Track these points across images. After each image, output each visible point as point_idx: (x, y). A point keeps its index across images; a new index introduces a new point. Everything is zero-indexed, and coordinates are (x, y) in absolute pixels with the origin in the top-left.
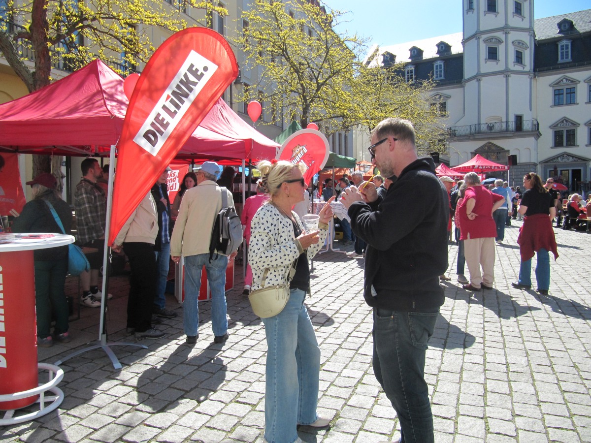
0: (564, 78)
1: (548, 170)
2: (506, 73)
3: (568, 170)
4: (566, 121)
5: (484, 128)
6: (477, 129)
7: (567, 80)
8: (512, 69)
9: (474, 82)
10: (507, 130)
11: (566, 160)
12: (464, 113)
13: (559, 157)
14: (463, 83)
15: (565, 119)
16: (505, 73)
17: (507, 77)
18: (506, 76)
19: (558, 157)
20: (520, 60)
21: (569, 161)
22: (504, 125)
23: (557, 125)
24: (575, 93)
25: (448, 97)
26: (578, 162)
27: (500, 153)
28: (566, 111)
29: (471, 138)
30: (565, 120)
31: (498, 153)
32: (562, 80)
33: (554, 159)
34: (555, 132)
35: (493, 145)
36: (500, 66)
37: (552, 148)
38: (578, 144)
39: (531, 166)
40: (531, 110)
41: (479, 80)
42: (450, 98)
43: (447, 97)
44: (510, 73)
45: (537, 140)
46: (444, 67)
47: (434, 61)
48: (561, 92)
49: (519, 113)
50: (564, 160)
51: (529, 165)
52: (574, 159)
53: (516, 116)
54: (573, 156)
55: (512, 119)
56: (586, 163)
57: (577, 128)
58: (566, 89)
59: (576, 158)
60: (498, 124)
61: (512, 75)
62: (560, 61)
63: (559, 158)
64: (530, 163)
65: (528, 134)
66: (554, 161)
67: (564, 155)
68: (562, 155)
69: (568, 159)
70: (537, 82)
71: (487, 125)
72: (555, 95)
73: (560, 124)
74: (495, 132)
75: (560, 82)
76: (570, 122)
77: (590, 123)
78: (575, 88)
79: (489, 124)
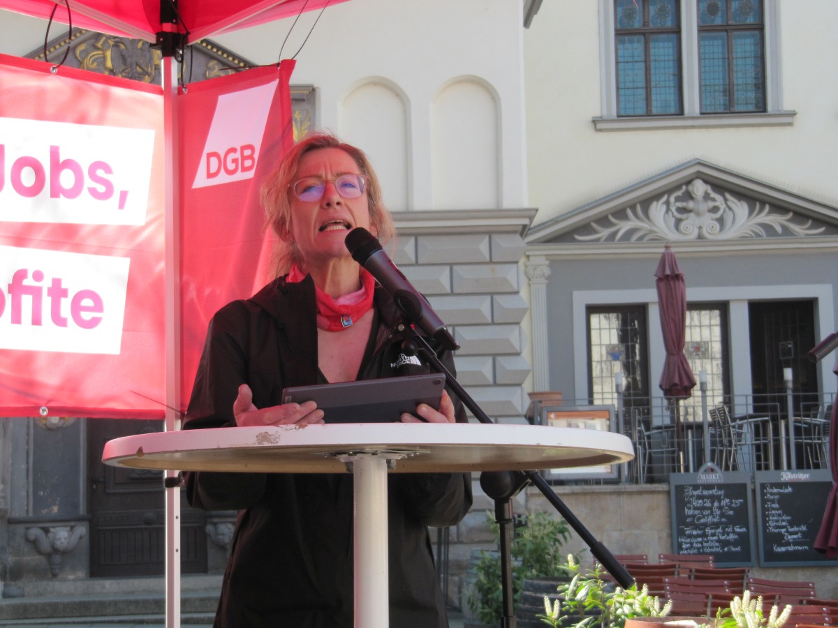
1: (582, 299)
3: (723, 308)
11: (708, 221)
13: (656, 197)
19: (646, 202)
21: (731, 233)
26: (787, 244)
33: (620, 214)
37: (597, 125)
39: (503, 242)
50: (691, 225)
51: (490, 233)
52: (765, 216)
63: (657, 209)
64: (499, 213)
66: (624, 227)
67: (689, 182)
68: (678, 187)
69: (721, 221)
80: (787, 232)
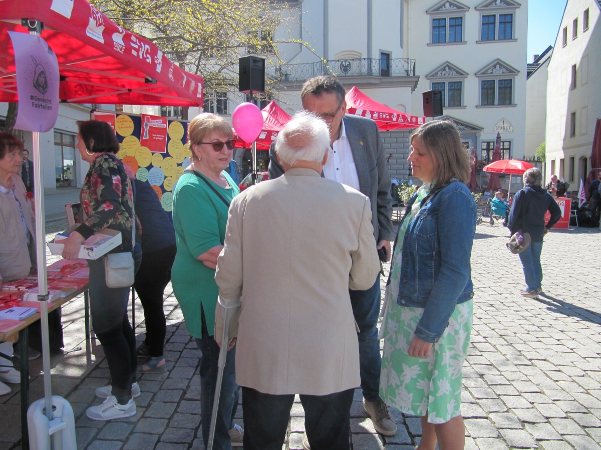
4: (450, 68)
5: (334, 69)
7: (451, 4)
10: (370, 73)
12: (302, 48)
15: (447, 66)
22: (365, 63)
23: (437, 73)
24: (461, 25)
26: (464, 132)
28: (448, 53)
30: (448, 66)
32: (444, 5)
34: (433, 83)
38: (465, 105)
39: (406, 134)
40: (402, 47)
42: (278, 23)
45: (412, 92)
48: (442, 24)
49: (386, 49)
51: (404, 132)
52: (460, 126)
53: (383, 54)
54: (458, 122)
55: (376, 55)
56: (475, 134)
57: (464, 80)
58: (450, 19)
59: (462, 125)
60: (358, 62)
65: (402, 82)
70: (409, 6)
71: (338, 64)
72: (434, 27)
73: (441, 72)
74: (352, 76)
75: (441, 7)
76: (454, 70)
77: (483, 73)
78: (461, 18)
79: (342, 62)
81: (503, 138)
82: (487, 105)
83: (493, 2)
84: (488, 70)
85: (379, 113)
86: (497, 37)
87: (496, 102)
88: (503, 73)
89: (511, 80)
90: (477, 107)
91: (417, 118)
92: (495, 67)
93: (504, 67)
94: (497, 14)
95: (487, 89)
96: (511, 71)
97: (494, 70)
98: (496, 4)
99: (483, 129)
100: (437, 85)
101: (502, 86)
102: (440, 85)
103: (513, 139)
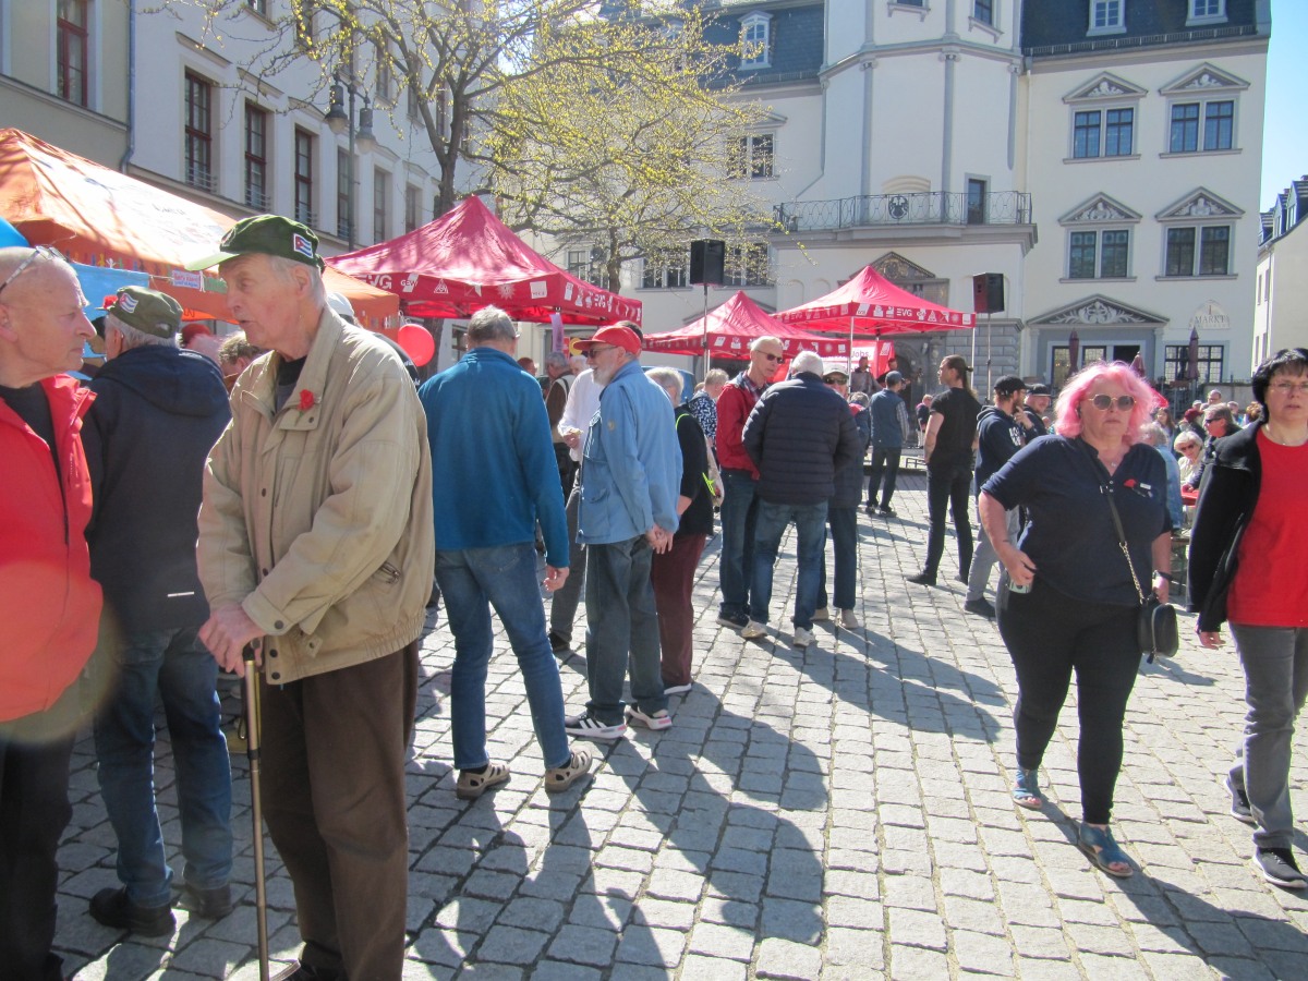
0: (1105, 80)
1: (1050, 344)
2: (947, 48)
3: (1105, 347)
4: (1106, 205)
5: (879, 210)
6: (858, 217)
7: (1111, 84)
8: (962, 38)
9: (855, 73)
10: (944, 219)
11: (1101, 318)
12: (823, 169)
13: (1082, 307)
14: (821, 79)
15: (1101, 200)
16: (944, 48)
17: (949, 60)
18: (948, 57)
19: (1078, 309)
20: (986, 12)
21: (1109, 321)
22: (936, 202)
23: (1080, 215)
24: (1131, 123)
25: (778, 121)
26: (1131, 326)
27: (921, 286)
28: (1104, 177)
29: (840, 238)
30: (1103, 202)
31: (915, 286)
32: (1098, 86)
33: (1068, 313)
34: (1073, 234)
35: (904, 261)
36: (929, 26)
37: (1061, 280)
38: (1134, 275)
39: (1008, 329)
40: (1011, 166)
41: (870, 65)
42: (784, 122)
43: (776, 120)
44: (957, 49)
45: (1024, 256)
46: (771, 31)
47: (742, 15)
48: (1093, 121)
49: (980, 172)
50: (1094, 319)
51: (1004, 326)
52: (1122, 315)
53: (972, 181)
54: (1118, 308)
55: (958, 186)
56: (1153, 330)
57: (1133, 228)
58: (1108, 111)
59: (1128, 312)
60: (921, 198)
61: (963, 56)
62: (1093, 29)
63: (1082, 312)
65: (1003, 234)
66: (1069, 318)
67: (1095, 302)
68: (1090, 304)
69: (1106, 317)
70: (1031, 88)
71: (887, 200)
72: (1077, 128)
73: (1088, 212)
74: (911, 224)
75: (1092, 90)
76: (1115, 208)
77: (1172, 215)
78: (1132, 109)
79: (893, 199)
80: (1130, 321)
81: (1203, 338)
82: (1179, 274)
83: (1193, 79)
84: (1181, 209)
85: (896, 308)
86: (1201, 146)
87: (1196, 269)
88: (1211, 213)
89: (1228, 228)
90: (1157, 278)
91: (960, 315)
92: (1195, 202)
93: (1214, 203)
94: (1203, 101)
95: (1180, 245)
96: (1227, 211)
97: (1194, 209)
98: (1200, 84)
99: (1168, 320)
100: (1080, 237)
101: (1211, 239)
102: (1086, 236)
103: (1228, 341)
